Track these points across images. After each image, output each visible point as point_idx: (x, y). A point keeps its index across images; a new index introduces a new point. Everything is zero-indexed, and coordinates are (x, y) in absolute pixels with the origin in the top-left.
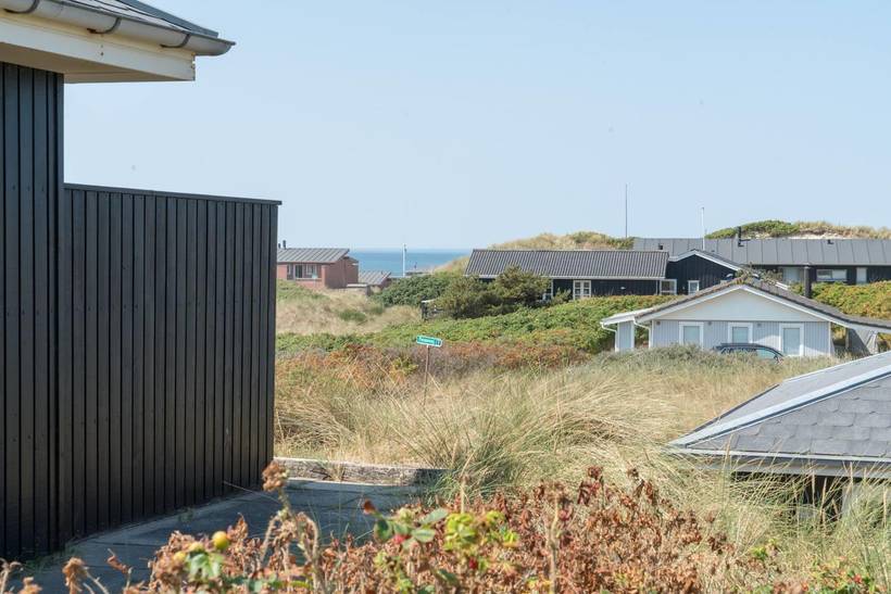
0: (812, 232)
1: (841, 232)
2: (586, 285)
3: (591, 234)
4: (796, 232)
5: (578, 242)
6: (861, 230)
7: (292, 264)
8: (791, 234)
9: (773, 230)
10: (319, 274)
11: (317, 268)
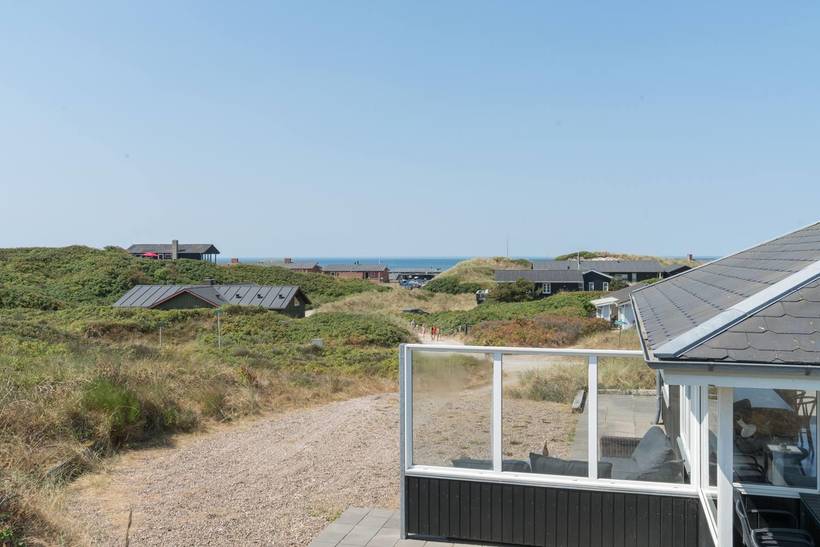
0: (601, 257)
4: (595, 256)
6: (623, 256)
7: (363, 272)
8: (592, 257)
9: (585, 256)
10: (377, 277)
11: (375, 274)
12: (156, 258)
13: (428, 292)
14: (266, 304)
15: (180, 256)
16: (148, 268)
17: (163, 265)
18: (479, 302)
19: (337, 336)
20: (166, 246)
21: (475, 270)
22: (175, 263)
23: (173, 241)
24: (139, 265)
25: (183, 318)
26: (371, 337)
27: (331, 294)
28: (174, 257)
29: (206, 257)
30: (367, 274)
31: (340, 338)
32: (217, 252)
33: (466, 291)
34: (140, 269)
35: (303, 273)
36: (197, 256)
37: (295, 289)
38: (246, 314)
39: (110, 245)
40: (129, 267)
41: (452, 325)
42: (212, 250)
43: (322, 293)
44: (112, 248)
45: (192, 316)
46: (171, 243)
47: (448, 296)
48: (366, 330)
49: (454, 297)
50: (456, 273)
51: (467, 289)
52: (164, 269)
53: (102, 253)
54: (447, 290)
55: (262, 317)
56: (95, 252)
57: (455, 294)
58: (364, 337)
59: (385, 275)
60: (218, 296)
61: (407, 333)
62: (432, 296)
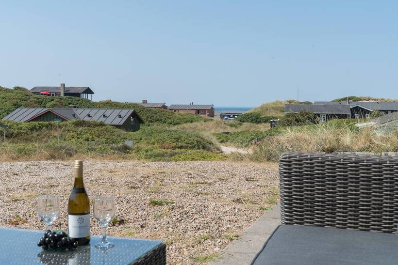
0: (365, 100)
1: (375, 100)
2: (324, 115)
3: (294, 101)
4: (360, 99)
5: (290, 103)
6: (382, 99)
7: (196, 110)
8: (359, 100)
9: (353, 99)
10: (205, 113)
11: (204, 111)
12: (49, 95)
13: (238, 122)
14: (108, 122)
15: (65, 94)
16: (42, 102)
17: (53, 100)
18: (272, 126)
19: (154, 143)
20: (57, 88)
21: (273, 108)
22: (61, 99)
23: (61, 84)
24: (36, 100)
25: (40, 127)
26: (180, 144)
27: (171, 123)
28: (62, 95)
29: (84, 96)
30: (198, 111)
31: (156, 144)
32: (92, 93)
33: (265, 122)
34: (36, 102)
35: (152, 109)
36: (78, 95)
37: (131, 111)
38: (89, 126)
39: (17, 86)
40: (29, 101)
41: (248, 140)
42: (88, 91)
43: (165, 122)
44: (18, 88)
45: (47, 126)
46: (60, 86)
47: (252, 125)
48: (177, 139)
49: (257, 125)
50: (260, 110)
51: (266, 120)
52: (53, 102)
53: (11, 91)
54: (252, 121)
55: (101, 129)
56: (6, 90)
57: (257, 124)
58: (175, 144)
59: (211, 112)
60: (74, 115)
61: (211, 143)
62: (241, 124)
